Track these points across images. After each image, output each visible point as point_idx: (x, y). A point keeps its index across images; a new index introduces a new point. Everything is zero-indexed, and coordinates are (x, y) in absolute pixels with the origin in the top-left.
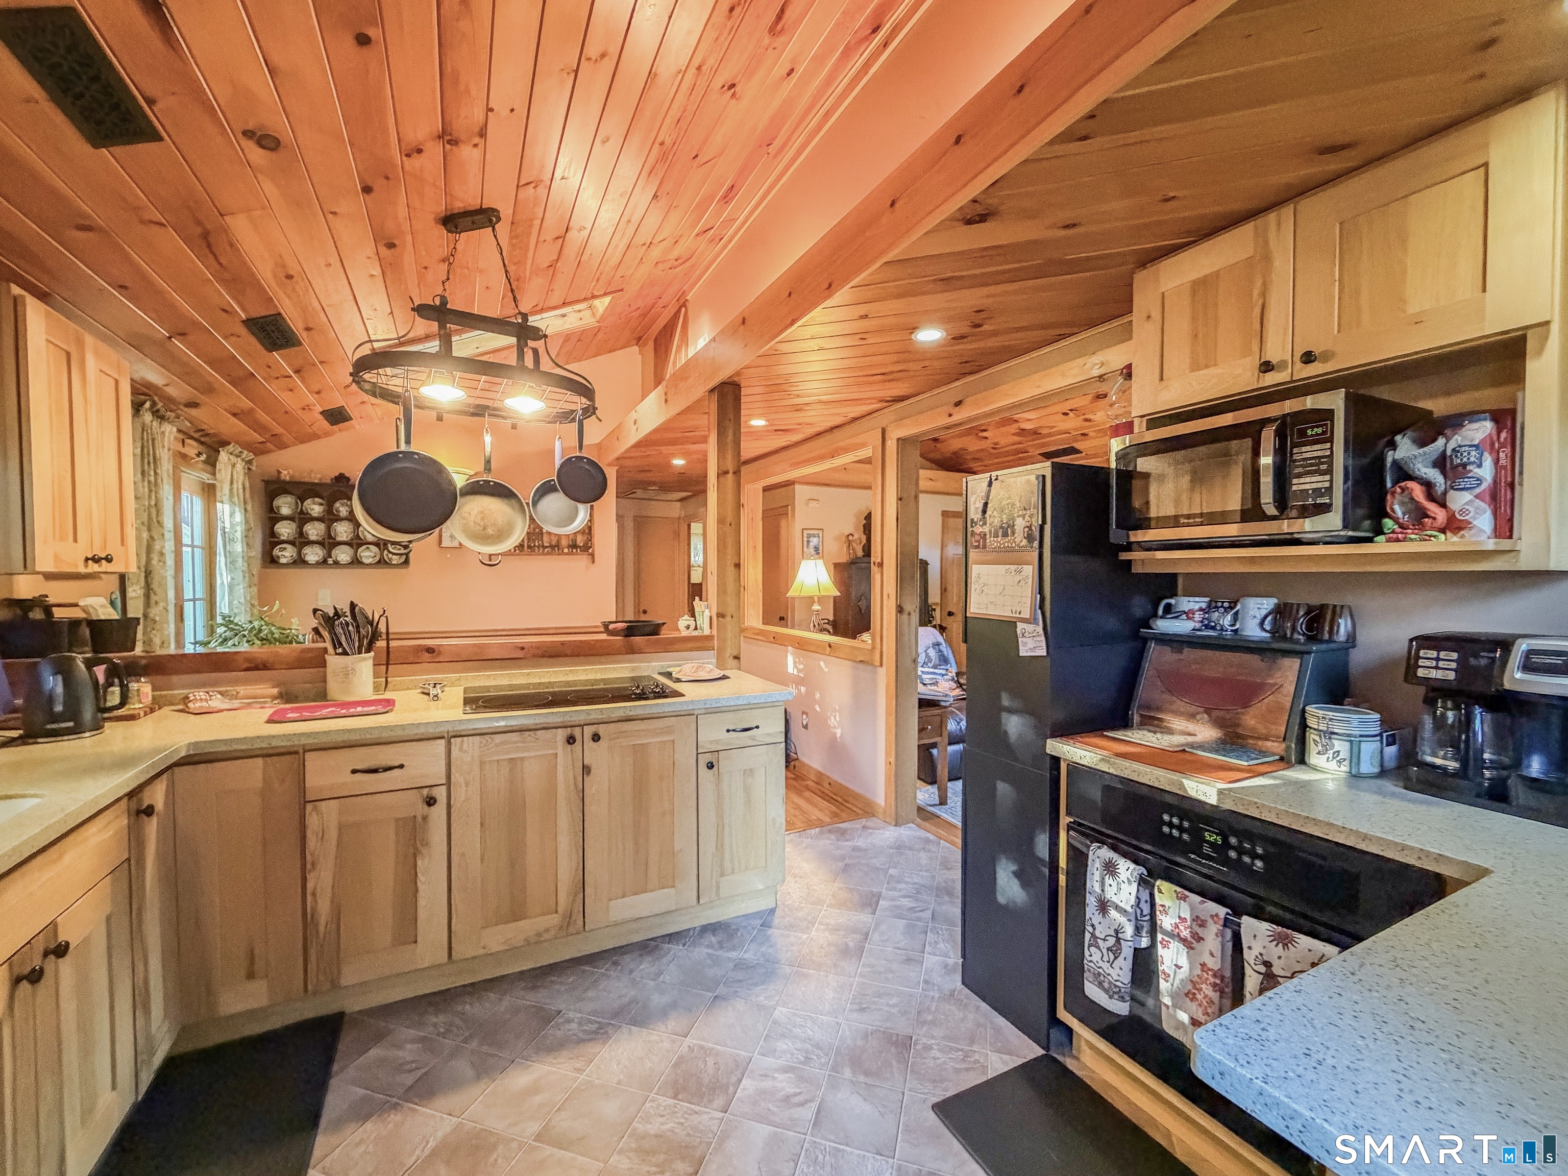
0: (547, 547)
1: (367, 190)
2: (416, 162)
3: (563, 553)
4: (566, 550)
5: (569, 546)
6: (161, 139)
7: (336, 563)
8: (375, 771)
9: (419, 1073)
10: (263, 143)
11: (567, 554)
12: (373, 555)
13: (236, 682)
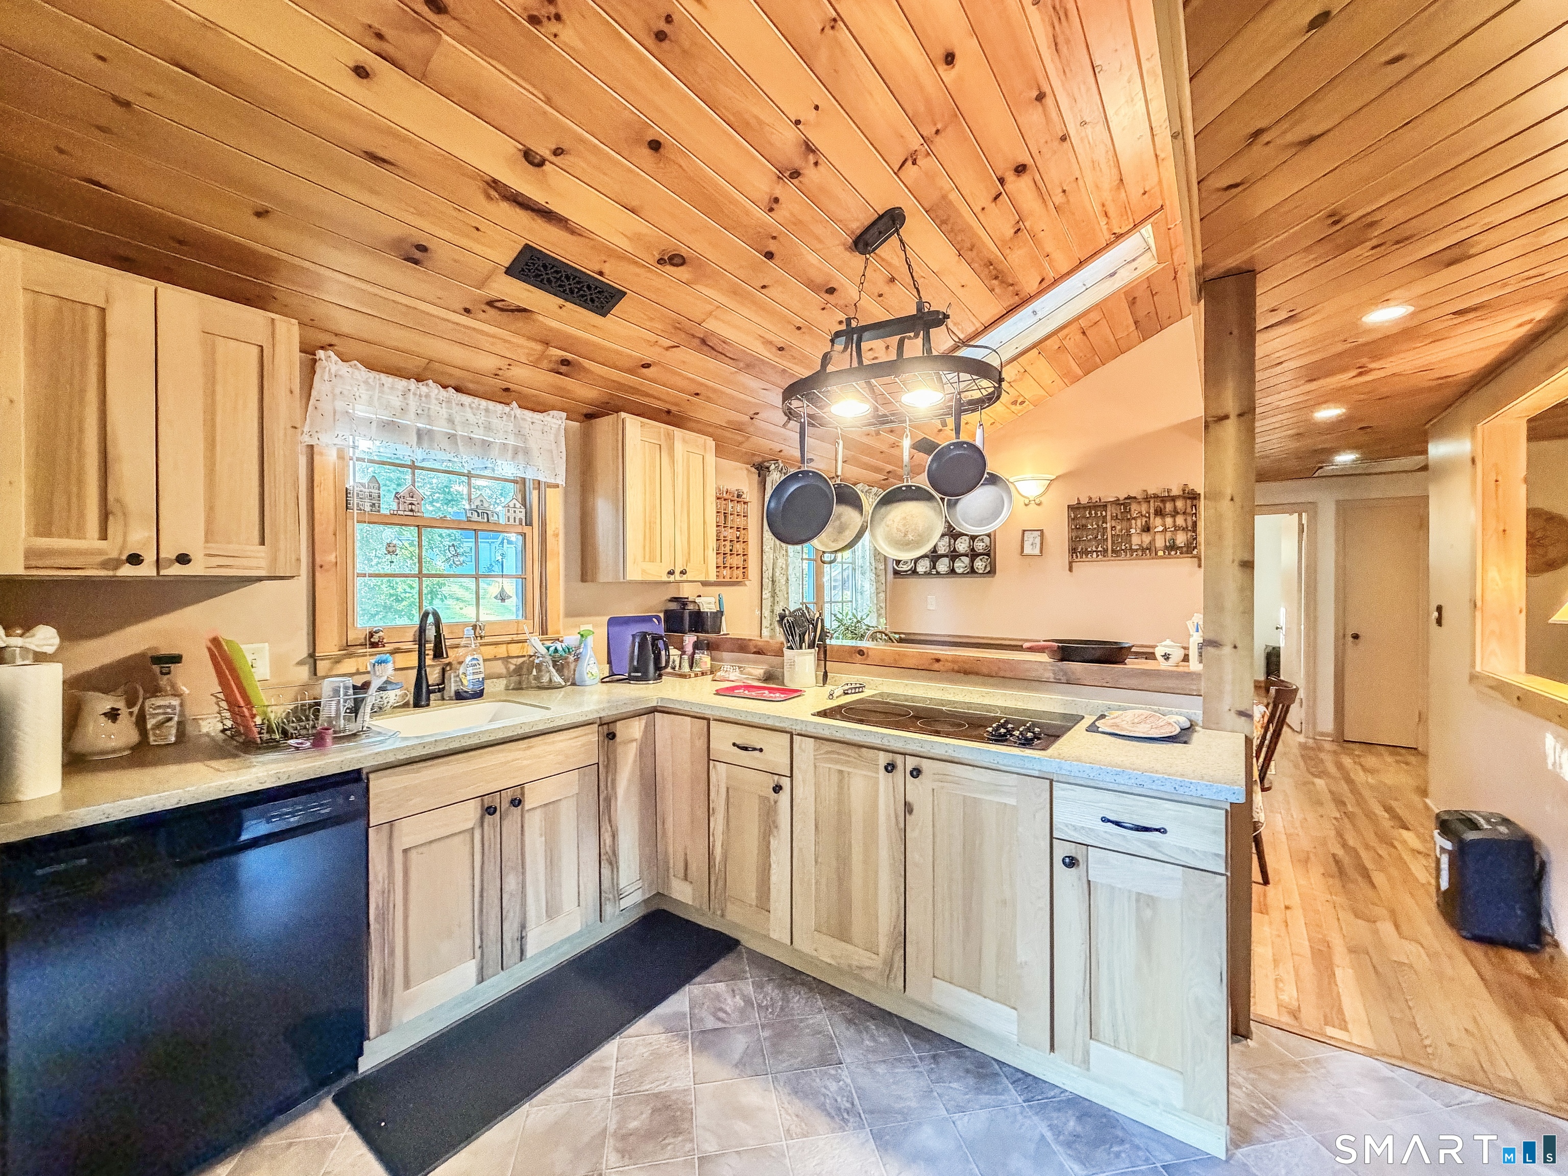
0: (1136, 550)
1: (770, 255)
2: (782, 212)
3: (1156, 556)
4: (1161, 553)
5: (1166, 547)
6: (625, 293)
7: (938, 573)
8: (745, 749)
9: (723, 1025)
10: (675, 262)
11: (1162, 558)
12: (963, 565)
13: (748, 661)
